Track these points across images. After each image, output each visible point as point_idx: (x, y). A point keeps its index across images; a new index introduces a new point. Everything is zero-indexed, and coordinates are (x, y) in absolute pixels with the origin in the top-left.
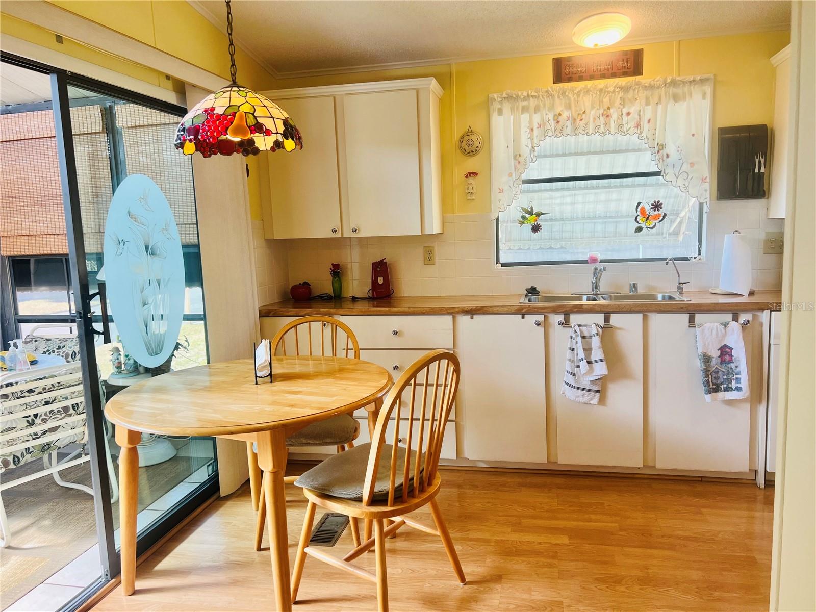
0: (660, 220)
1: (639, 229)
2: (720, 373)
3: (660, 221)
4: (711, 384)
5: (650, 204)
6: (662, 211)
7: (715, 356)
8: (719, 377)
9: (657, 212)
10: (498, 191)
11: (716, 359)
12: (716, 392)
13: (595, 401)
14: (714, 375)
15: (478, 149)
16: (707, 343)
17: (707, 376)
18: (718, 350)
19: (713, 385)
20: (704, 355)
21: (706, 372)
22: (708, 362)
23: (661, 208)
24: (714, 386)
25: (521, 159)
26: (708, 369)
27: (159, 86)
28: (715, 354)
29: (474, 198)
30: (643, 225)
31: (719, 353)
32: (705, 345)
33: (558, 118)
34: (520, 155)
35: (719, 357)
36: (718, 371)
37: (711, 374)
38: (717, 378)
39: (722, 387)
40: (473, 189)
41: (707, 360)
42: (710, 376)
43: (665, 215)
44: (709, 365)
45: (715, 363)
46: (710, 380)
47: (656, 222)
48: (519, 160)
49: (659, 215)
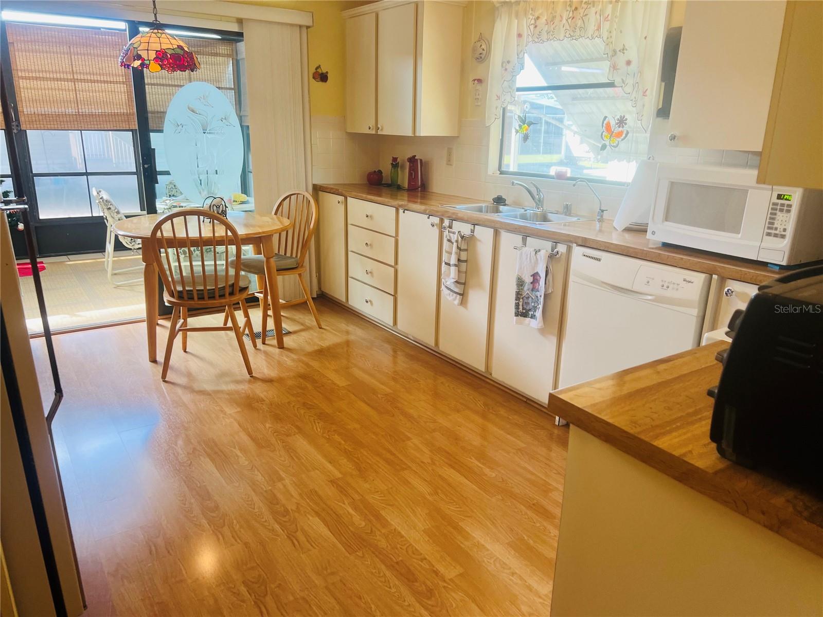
0: (622, 137)
1: (604, 147)
2: (530, 299)
3: (622, 140)
4: (521, 307)
5: (616, 118)
6: (626, 128)
7: (528, 282)
8: (529, 303)
9: (621, 129)
10: (496, 98)
11: (529, 285)
12: (524, 317)
13: (457, 302)
14: (526, 301)
15: (483, 56)
16: (523, 267)
17: (517, 298)
18: (531, 276)
19: (523, 309)
20: (519, 279)
21: (518, 295)
22: (522, 285)
23: (626, 124)
24: (524, 311)
25: (509, 67)
26: (520, 293)
27: (221, 20)
28: (528, 279)
29: (479, 104)
30: (607, 143)
31: (531, 279)
32: (521, 268)
33: (535, 22)
34: (508, 62)
35: (531, 283)
36: (529, 297)
37: (522, 298)
38: (527, 303)
39: (530, 313)
40: (479, 95)
41: (521, 284)
42: (521, 300)
43: (627, 133)
44: (522, 289)
45: (527, 288)
46: (521, 304)
47: (618, 139)
48: (507, 67)
49: (621, 133)
